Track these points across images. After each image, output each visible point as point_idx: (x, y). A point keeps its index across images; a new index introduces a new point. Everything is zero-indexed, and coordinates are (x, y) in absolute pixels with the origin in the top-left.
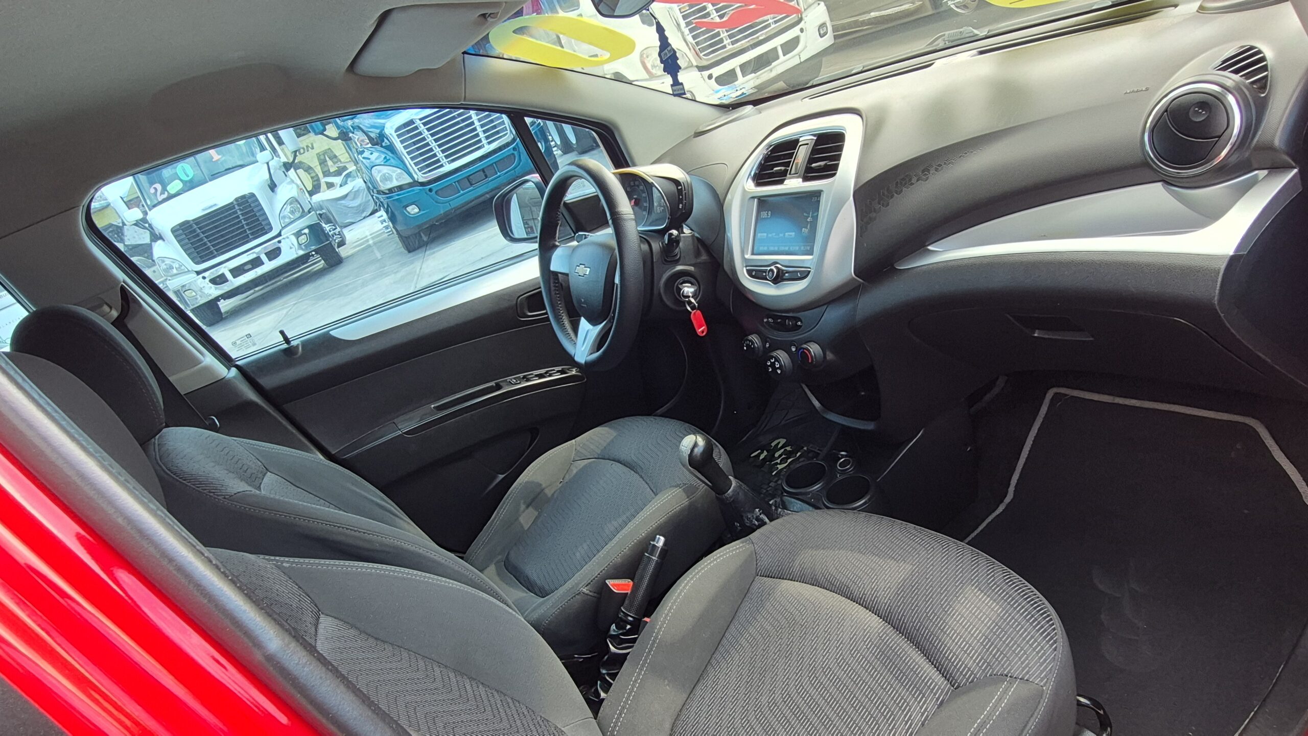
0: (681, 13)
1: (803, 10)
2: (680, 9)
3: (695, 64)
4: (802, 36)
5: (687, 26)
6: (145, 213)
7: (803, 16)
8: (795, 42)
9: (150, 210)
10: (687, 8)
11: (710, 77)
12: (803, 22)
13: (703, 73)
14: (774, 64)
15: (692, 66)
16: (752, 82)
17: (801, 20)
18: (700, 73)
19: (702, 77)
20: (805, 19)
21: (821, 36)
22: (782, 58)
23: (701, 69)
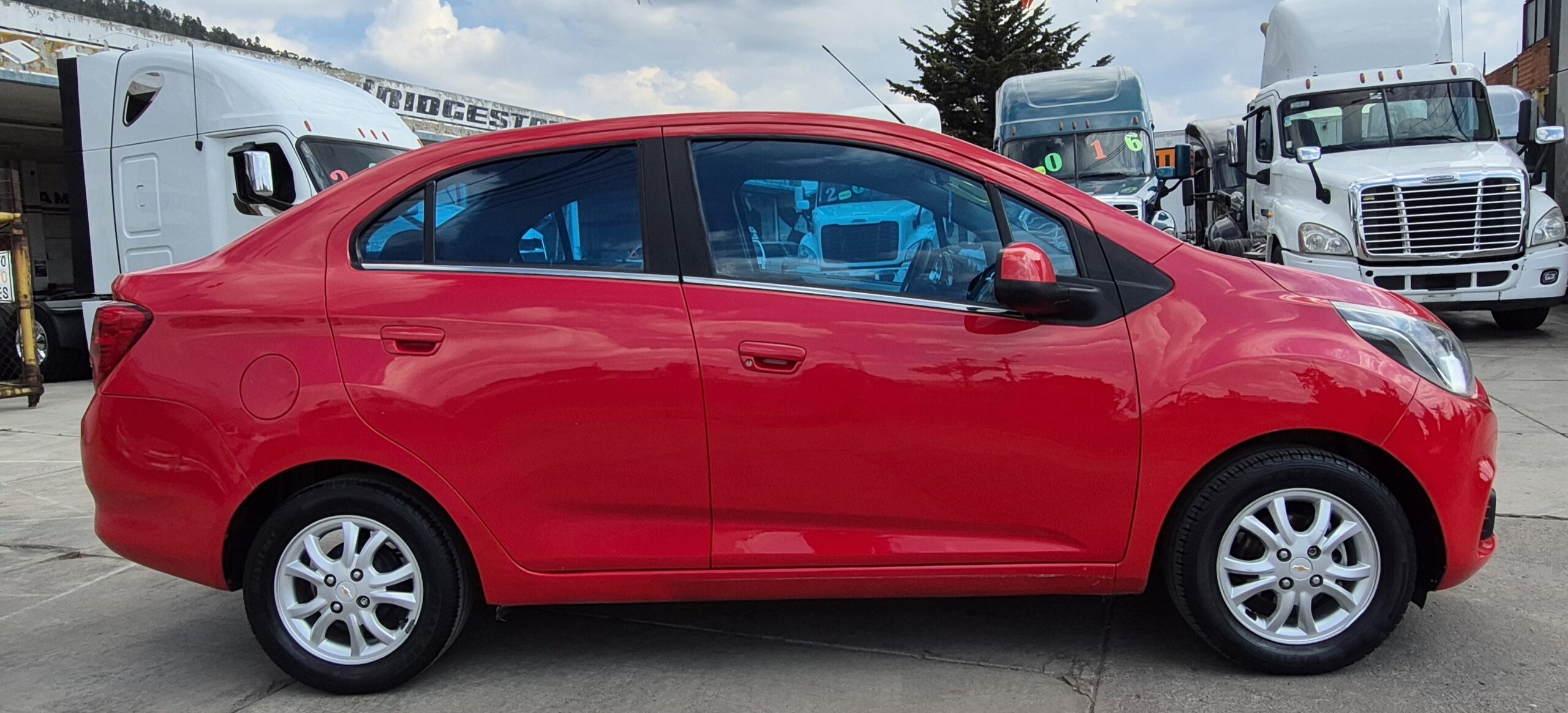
0: (1362, 201)
1: (1528, 245)
2: (1363, 198)
3: (1356, 254)
4: (1513, 272)
5: (1363, 216)
6: (812, 208)
7: (1527, 251)
8: (1502, 276)
9: (818, 205)
10: (1373, 199)
11: (1369, 274)
12: (1522, 259)
13: (1362, 267)
14: (1459, 290)
15: (1353, 256)
16: (1422, 297)
17: (1520, 255)
18: (1358, 265)
19: (1360, 270)
20: (1527, 256)
21: (1543, 281)
22: (1474, 286)
23: (1361, 262)
